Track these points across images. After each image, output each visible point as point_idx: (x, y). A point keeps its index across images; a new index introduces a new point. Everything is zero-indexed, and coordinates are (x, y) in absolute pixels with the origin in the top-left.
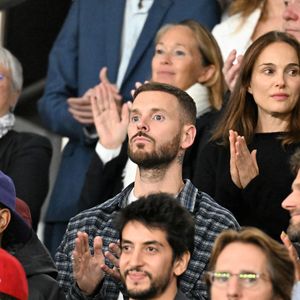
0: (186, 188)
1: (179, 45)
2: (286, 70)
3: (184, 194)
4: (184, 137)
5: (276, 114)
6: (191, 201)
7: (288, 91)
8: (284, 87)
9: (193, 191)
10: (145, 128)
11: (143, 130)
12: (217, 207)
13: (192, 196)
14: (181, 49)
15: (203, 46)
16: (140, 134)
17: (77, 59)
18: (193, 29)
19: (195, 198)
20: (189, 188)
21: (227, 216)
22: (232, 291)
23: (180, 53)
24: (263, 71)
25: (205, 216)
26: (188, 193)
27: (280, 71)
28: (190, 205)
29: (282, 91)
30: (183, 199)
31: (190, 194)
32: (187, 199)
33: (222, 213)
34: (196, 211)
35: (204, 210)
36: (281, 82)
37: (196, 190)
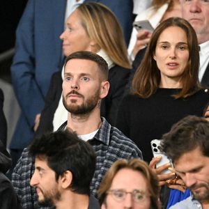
0: (103, 126)
3: (102, 130)
4: (102, 90)
6: (107, 136)
7: (177, 61)
8: (175, 58)
9: (108, 127)
10: (77, 88)
11: (75, 90)
13: (107, 131)
16: (73, 92)
17: (33, 36)
19: (109, 134)
20: (105, 125)
25: (115, 147)
26: (104, 130)
28: (106, 139)
30: (101, 135)
31: (106, 130)
32: (103, 134)
33: (126, 144)
34: (110, 144)
35: (114, 142)
36: (173, 55)
37: (110, 126)
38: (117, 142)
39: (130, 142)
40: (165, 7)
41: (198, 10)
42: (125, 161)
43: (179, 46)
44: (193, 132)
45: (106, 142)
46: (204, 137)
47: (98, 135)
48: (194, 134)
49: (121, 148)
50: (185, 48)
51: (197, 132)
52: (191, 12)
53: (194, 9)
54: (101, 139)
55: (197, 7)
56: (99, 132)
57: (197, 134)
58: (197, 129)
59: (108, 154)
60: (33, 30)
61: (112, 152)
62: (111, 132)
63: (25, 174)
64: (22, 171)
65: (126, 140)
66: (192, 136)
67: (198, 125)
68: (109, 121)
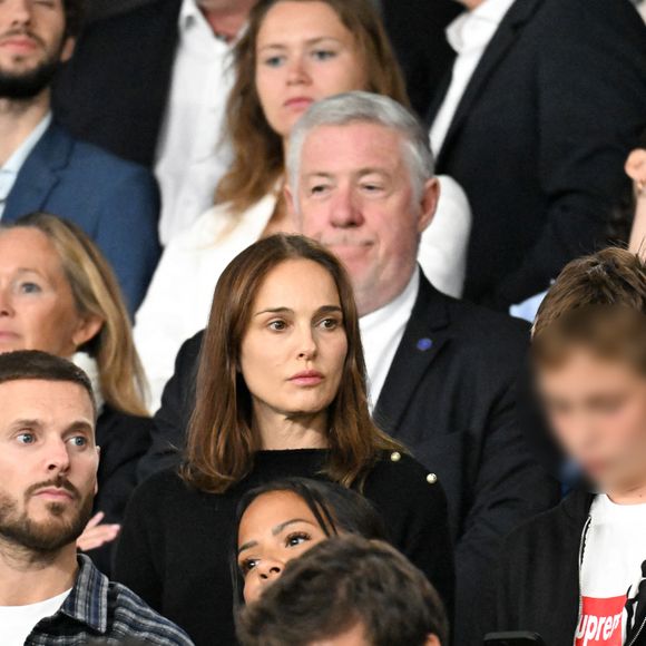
0: (84, 578)
1: (26, 270)
2: (315, 321)
3: (82, 591)
5: (296, 416)
6: (97, 606)
8: (314, 357)
9: (99, 583)
13: (98, 593)
14: (32, 278)
19: (104, 601)
20: (91, 577)
23: (30, 287)
24: (266, 325)
26: (89, 589)
27: (303, 324)
28: (97, 615)
29: (310, 366)
30: (80, 603)
31: (94, 588)
32: (88, 601)
33: (162, 634)
34: (110, 631)
35: (124, 627)
37: (106, 580)
38: (134, 626)
39: (172, 629)
41: (356, 218)
44: (347, 579)
45: (97, 625)
46: (379, 596)
47: (70, 604)
48: (349, 586)
51: (358, 580)
54: (80, 616)
55: (352, 209)
56: (73, 595)
57: (359, 588)
58: (358, 573)
62: (112, 597)
65: (158, 621)
66: (342, 592)
67: (362, 564)
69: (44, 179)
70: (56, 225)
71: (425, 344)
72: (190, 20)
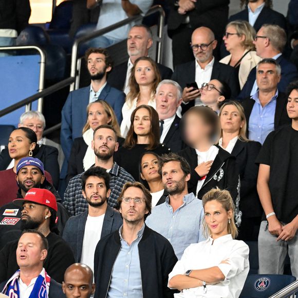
0: (114, 166)
3: (114, 168)
4: (116, 147)
6: (116, 171)
7: (143, 126)
9: (117, 167)
12: (127, 174)
15: (107, 110)
16: (104, 146)
18: (102, 103)
19: (118, 170)
21: (130, 177)
22: (132, 205)
25: (122, 178)
27: (141, 119)
28: (116, 173)
30: (113, 171)
31: (116, 168)
33: (128, 176)
34: (118, 176)
35: (121, 175)
36: (140, 123)
37: (119, 166)
38: (123, 175)
39: (130, 175)
40: (136, 99)
41: (166, 101)
42: (130, 183)
43: (144, 119)
45: (116, 175)
47: (111, 171)
49: (125, 179)
50: (148, 120)
52: (162, 101)
53: (164, 100)
54: (113, 173)
55: (166, 99)
56: (112, 169)
59: (118, 182)
60: (71, 112)
61: (120, 181)
62: (119, 169)
63: (71, 193)
64: (70, 192)
68: (118, 164)
69: (105, 94)
70: (103, 102)
71: (176, 125)
72: (129, 64)
